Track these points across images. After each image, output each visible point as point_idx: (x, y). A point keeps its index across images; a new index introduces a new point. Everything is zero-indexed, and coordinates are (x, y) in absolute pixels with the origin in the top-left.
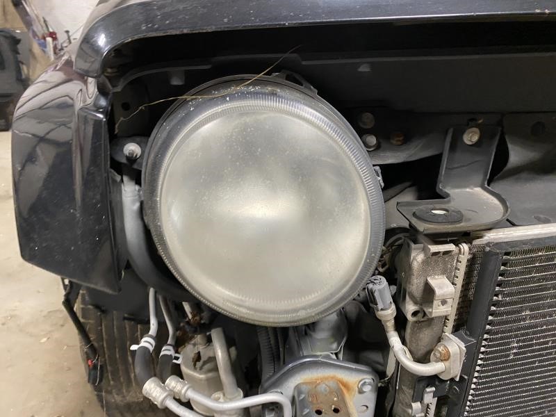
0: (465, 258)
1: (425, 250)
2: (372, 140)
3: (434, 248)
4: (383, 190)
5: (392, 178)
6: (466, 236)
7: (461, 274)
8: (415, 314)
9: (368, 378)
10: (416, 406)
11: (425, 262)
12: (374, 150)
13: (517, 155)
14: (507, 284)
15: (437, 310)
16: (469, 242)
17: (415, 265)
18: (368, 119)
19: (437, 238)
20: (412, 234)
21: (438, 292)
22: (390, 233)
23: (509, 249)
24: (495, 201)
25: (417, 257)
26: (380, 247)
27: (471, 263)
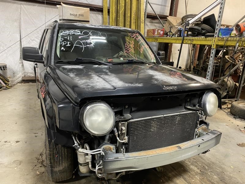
0: (126, 124)
1: (121, 123)
2: (113, 108)
3: (122, 123)
4: (115, 115)
5: (116, 114)
6: (126, 121)
7: (126, 126)
8: (120, 133)
9: (114, 146)
10: (122, 149)
11: (121, 125)
12: (113, 109)
13: (133, 109)
14: (132, 127)
15: (123, 132)
16: (127, 122)
17: (120, 125)
18: (112, 105)
19: (122, 121)
20: (119, 121)
21: (123, 129)
22: (116, 122)
23: (132, 122)
24: (131, 116)
25: (120, 124)
26: (115, 124)
27: (128, 125)
